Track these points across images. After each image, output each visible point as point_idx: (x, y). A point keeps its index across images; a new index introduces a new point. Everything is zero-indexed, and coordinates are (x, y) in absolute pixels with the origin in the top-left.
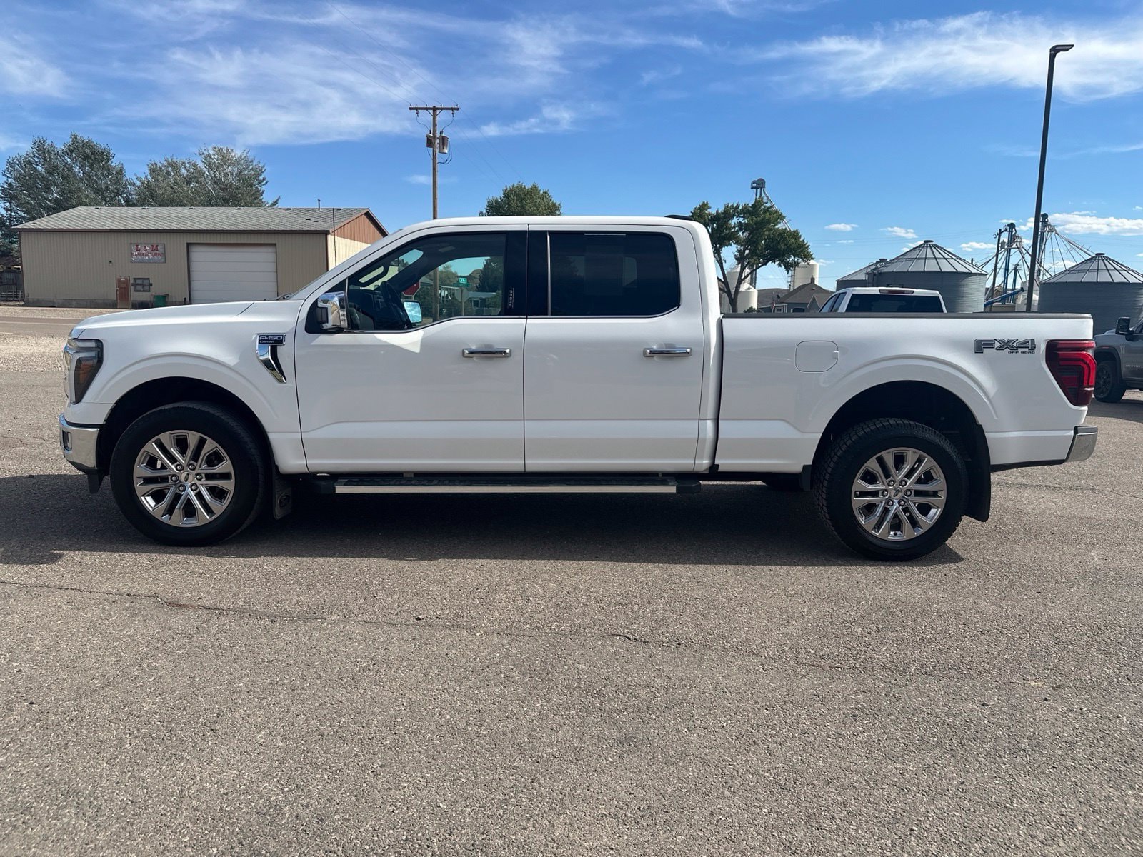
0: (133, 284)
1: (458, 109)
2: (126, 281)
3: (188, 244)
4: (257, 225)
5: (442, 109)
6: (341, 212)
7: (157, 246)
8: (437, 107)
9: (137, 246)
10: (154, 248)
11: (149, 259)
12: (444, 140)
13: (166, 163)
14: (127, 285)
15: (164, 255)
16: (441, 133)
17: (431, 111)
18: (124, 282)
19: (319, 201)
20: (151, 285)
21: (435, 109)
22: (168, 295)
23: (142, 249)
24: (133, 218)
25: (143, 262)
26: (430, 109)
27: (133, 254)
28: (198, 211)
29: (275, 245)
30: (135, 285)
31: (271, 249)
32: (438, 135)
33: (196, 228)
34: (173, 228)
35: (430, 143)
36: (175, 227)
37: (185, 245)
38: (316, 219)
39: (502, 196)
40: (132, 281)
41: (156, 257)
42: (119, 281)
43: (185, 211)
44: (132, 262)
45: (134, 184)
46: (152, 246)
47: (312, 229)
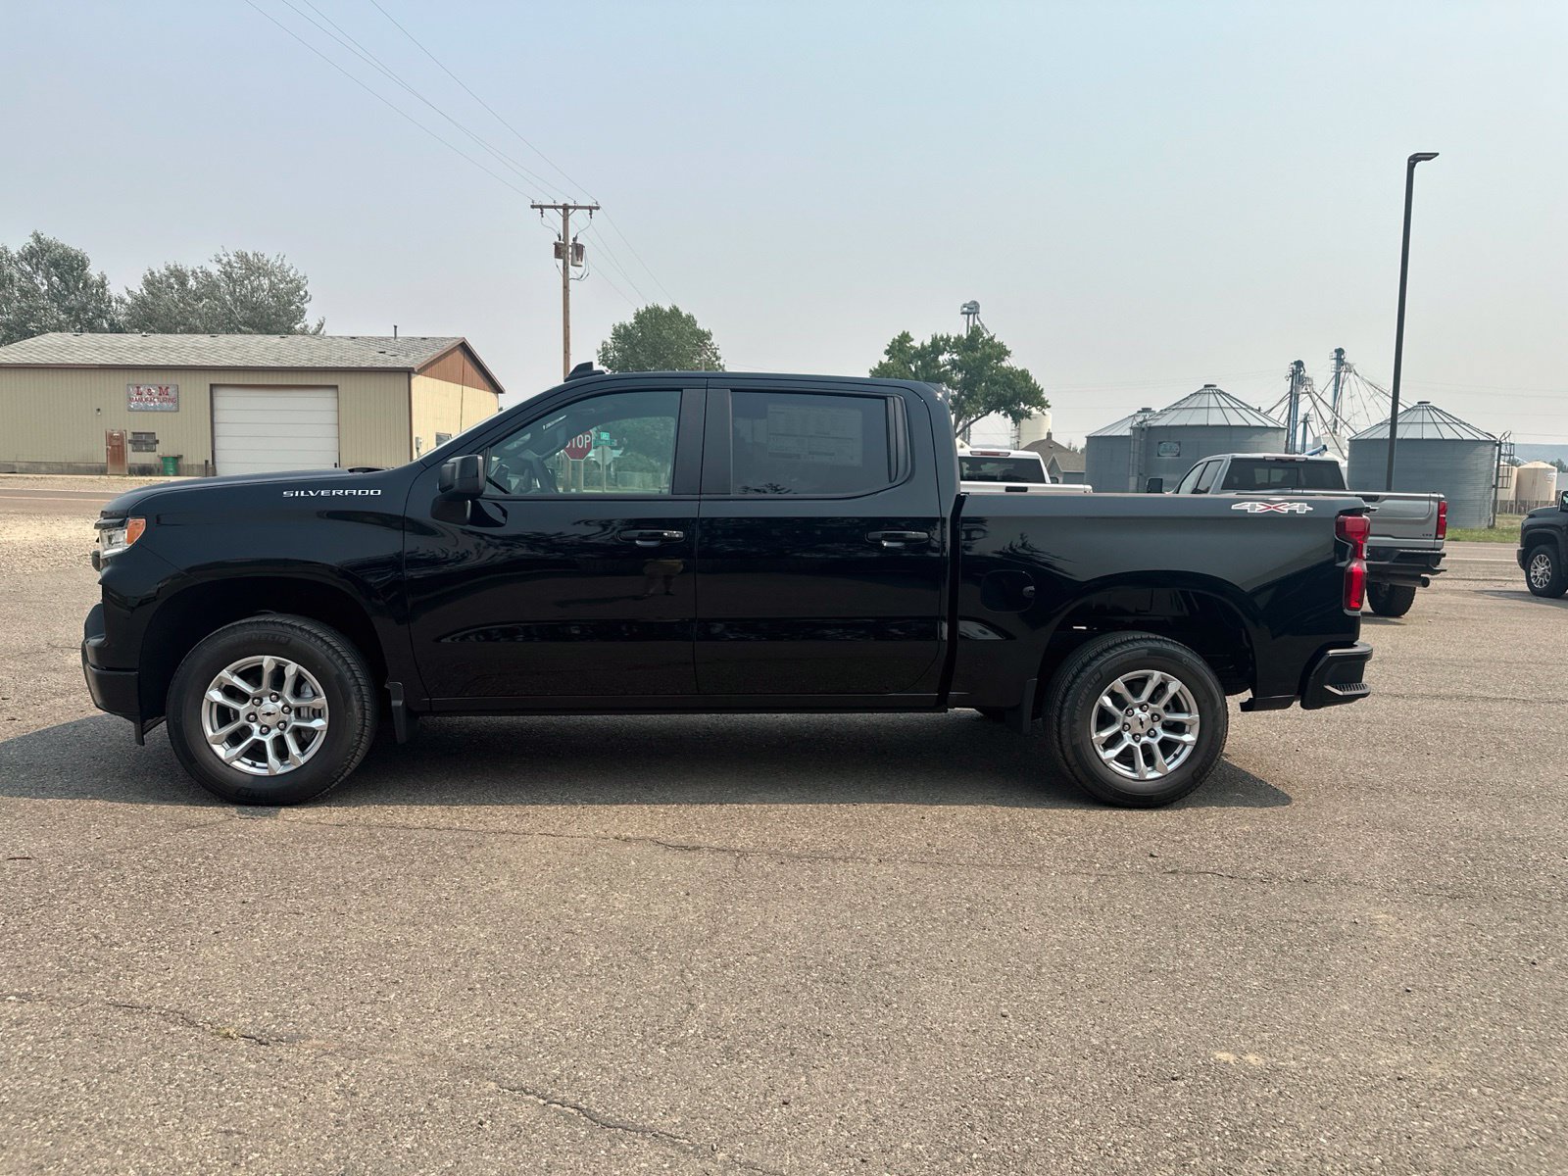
0: (130, 442)
1: (598, 208)
2: (121, 438)
3: (211, 385)
4: (310, 360)
5: (575, 208)
6: (427, 342)
7: (167, 388)
8: (570, 204)
9: (138, 388)
10: (163, 391)
11: (155, 406)
12: (579, 250)
13: (167, 273)
14: (122, 443)
15: (176, 401)
16: (575, 239)
17: (561, 210)
18: (117, 438)
19: (396, 327)
20: (157, 442)
21: (566, 208)
22: (181, 456)
23: (145, 393)
24: (131, 348)
25: (146, 410)
26: (559, 207)
27: (131, 400)
28: (223, 339)
29: (336, 387)
30: (133, 442)
31: (330, 394)
32: (571, 242)
33: (223, 364)
34: (190, 363)
35: (559, 251)
36: (193, 361)
37: (208, 388)
38: (393, 353)
39: (633, 321)
40: (129, 437)
41: (165, 404)
42: (110, 437)
43: (204, 340)
44: (130, 410)
45: (122, 301)
46: (160, 388)
47: (389, 365)
